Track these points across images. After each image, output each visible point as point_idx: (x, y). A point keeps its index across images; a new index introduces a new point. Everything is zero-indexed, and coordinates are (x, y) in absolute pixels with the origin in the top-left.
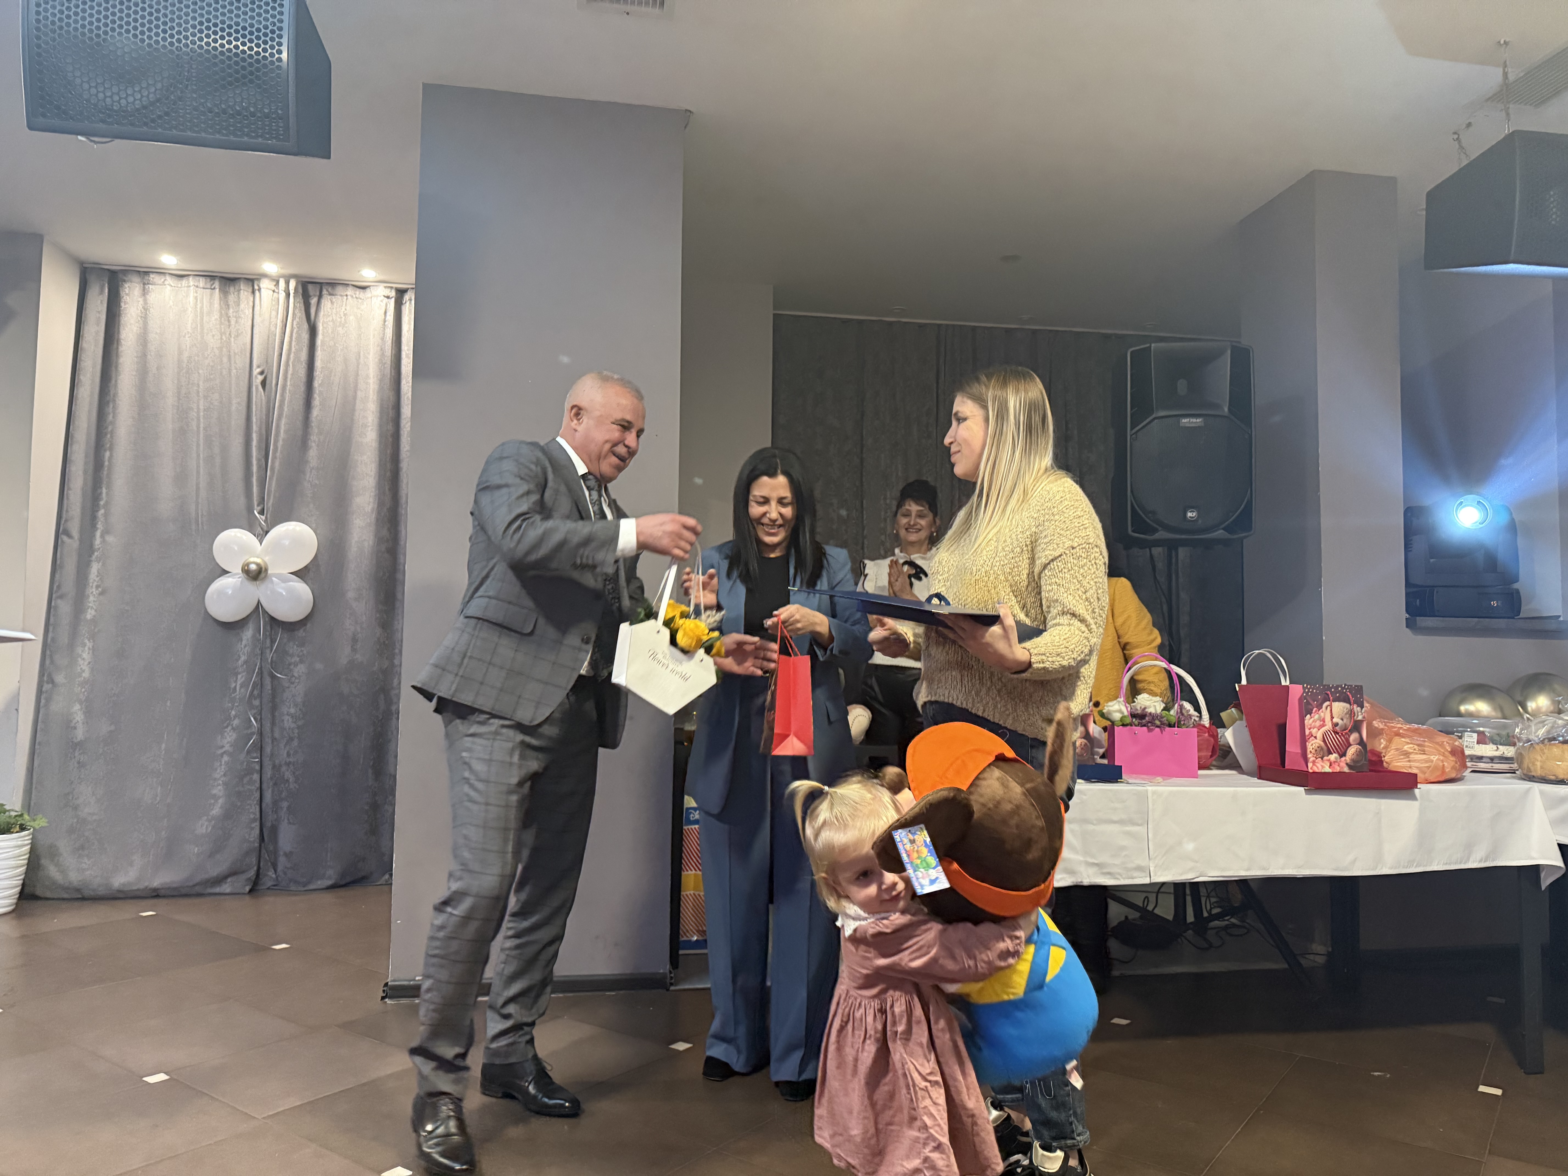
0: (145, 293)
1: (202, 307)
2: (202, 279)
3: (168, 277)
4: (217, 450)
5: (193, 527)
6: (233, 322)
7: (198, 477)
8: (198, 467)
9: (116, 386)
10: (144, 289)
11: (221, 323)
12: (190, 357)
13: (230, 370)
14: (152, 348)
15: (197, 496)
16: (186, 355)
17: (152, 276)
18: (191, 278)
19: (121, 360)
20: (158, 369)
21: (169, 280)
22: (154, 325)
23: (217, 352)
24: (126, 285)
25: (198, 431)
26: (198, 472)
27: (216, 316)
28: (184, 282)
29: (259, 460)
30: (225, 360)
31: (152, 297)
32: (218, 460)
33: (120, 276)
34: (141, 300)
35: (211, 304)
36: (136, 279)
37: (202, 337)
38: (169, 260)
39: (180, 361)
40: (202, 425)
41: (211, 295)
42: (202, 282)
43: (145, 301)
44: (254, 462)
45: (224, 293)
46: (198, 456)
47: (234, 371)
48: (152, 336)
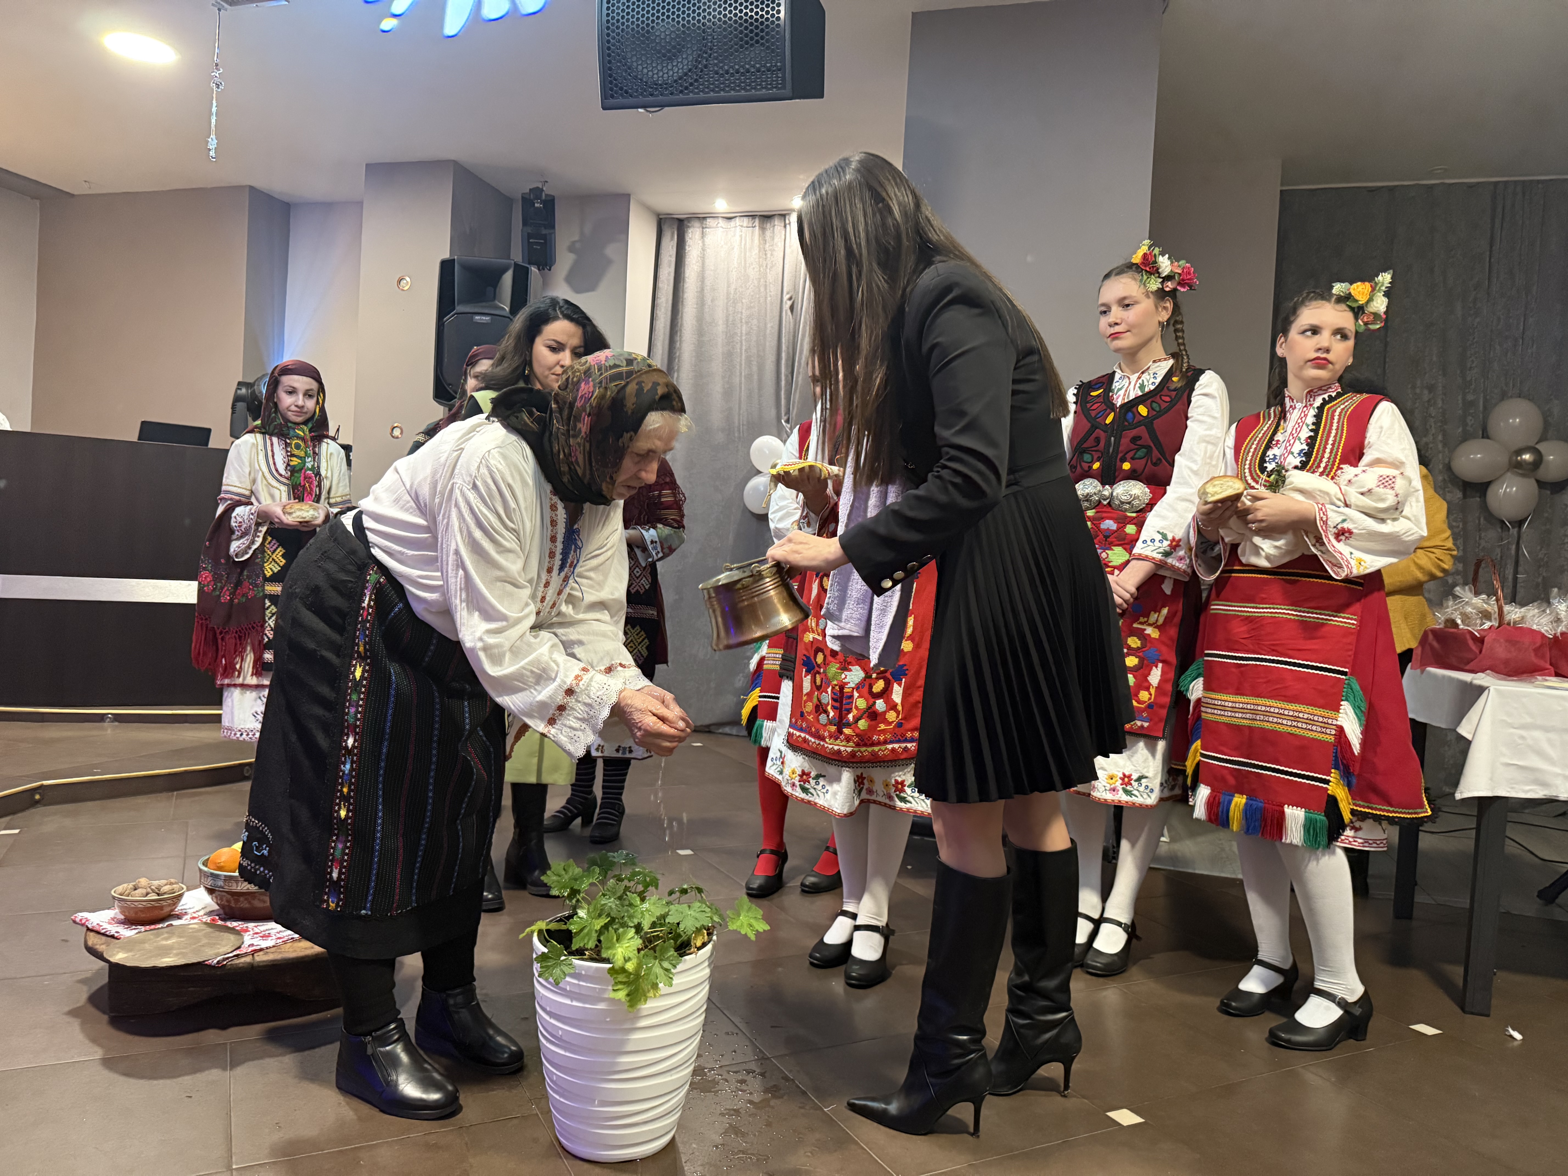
0: (703, 235)
1: (745, 244)
2: (746, 219)
3: (720, 220)
4: (755, 368)
5: (736, 435)
6: (769, 255)
7: (740, 392)
8: (741, 383)
9: (682, 317)
10: (703, 232)
11: (759, 258)
12: (736, 289)
13: (766, 298)
14: (708, 283)
15: (740, 408)
16: (733, 287)
17: (708, 220)
18: (737, 219)
19: (686, 296)
20: (712, 301)
21: (722, 223)
22: (710, 263)
23: (756, 282)
24: (690, 231)
25: (741, 353)
26: (741, 388)
27: (756, 251)
28: (732, 223)
29: (786, 376)
30: (762, 289)
31: (708, 239)
32: (756, 377)
33: (686, 222)
34: (700, 242)
35: (752, 240)
36: (696, 224)
37: (745, 271)
38: (721, 205)
39: (728, 294)
40: (744, 348)
41: (753, 232)
42: (746, 221)
43: (703, 242)
44: (783, 378)
45: (763, 229)
46: (741, 374)
47: (769, 298)
48: (708, 273)
